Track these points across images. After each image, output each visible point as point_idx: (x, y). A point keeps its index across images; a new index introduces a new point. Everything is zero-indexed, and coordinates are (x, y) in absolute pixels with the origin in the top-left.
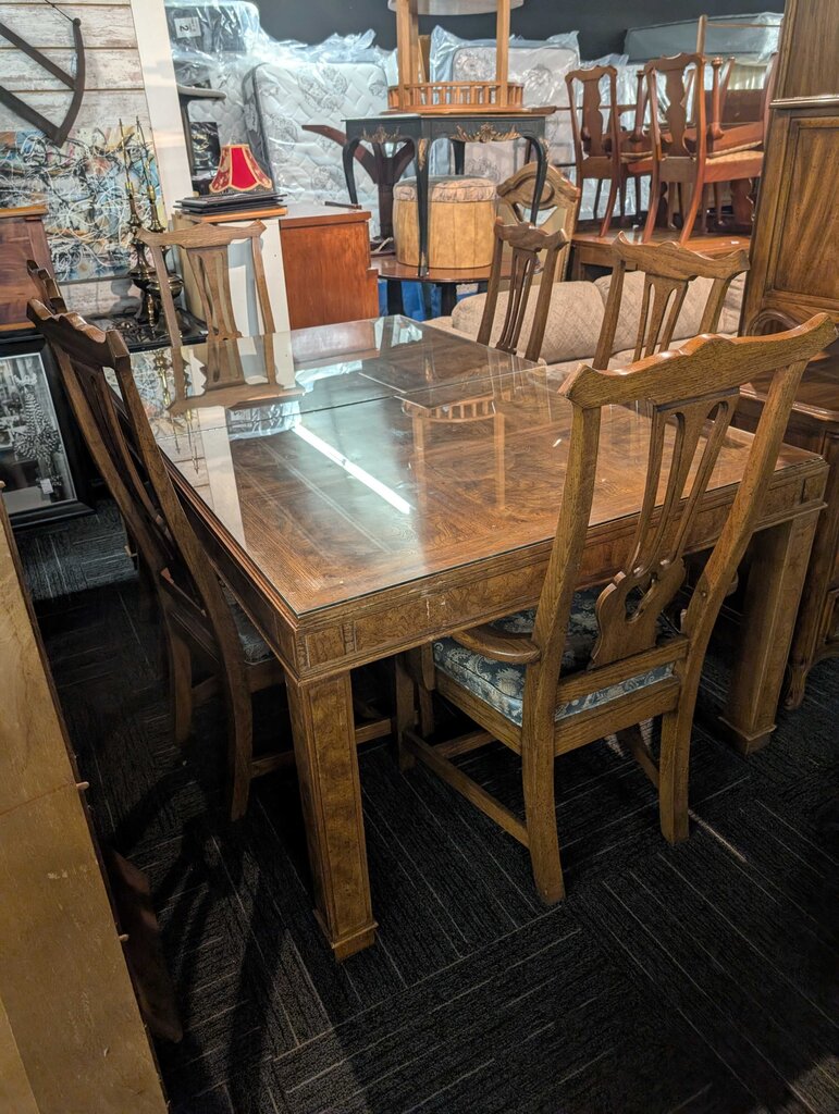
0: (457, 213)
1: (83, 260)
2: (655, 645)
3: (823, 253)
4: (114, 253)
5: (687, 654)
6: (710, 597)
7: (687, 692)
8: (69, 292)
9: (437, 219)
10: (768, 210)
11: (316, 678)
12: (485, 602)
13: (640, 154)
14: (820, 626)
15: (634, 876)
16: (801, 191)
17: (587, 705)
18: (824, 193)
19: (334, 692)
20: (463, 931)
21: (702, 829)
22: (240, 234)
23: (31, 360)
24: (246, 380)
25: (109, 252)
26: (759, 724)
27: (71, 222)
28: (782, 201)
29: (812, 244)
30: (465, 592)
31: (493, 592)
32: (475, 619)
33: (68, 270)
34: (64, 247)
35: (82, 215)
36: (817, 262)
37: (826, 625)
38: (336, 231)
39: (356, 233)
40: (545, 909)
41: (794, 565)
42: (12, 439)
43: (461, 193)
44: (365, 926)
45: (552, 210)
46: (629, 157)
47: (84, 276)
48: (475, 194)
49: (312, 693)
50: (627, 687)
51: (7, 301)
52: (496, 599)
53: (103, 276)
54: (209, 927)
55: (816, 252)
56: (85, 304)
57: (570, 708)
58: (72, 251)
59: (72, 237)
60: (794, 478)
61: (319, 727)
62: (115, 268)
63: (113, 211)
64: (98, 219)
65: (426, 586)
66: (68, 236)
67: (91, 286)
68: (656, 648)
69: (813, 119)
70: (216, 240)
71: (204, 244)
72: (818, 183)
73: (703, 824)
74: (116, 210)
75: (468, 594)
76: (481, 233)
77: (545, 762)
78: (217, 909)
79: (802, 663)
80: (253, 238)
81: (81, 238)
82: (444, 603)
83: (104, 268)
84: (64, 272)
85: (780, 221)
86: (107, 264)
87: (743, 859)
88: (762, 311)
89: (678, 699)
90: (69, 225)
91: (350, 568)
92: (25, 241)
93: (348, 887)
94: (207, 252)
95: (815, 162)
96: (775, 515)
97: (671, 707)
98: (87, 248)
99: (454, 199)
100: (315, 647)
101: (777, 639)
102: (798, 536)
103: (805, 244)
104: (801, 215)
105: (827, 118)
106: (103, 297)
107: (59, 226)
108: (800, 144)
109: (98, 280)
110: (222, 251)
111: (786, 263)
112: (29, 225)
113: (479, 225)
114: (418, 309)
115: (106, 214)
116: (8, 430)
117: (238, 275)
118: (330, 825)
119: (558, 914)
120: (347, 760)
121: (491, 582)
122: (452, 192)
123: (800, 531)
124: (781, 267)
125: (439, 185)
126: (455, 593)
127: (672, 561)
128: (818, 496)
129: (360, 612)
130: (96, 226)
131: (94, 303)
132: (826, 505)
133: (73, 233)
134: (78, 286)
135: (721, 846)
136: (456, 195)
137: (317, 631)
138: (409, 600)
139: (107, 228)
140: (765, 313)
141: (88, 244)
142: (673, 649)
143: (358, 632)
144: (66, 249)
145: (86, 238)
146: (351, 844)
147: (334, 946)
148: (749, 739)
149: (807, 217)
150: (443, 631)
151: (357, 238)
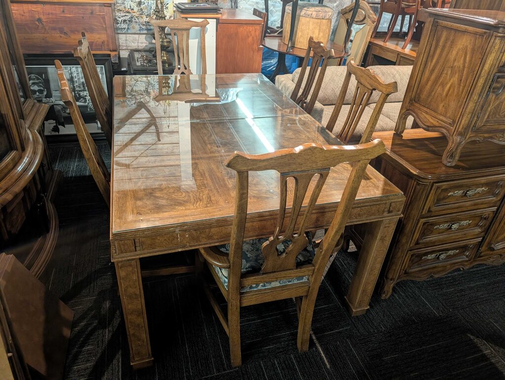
0: (311, 23)
1: (134, 24)
2: (295, 267)
3: (437, 89)
4: (148, 22)
5: (313, 274)
6: (323, 252)
7: (313, 289)
8: (126, 38)
9: (301, 24)
10: (417, 62)
11: (120, 260)
12: (210, 237)
13: (411, 4)
14: (402, 265)
15: (276, 362)
16: (433, 56)
17: (260, 287)
18: (442, 60)
19: (131, 265)
20: (192, 369)
21: (316, 348)
22: (197, 25)
23: (100, 68)
24: (192, 91)
25: (145, 22)
26: (360, 305)
27: (130, 6)
28: (424, 59)
29: (433, 83)
30: (198, 232)
31: (214, 234)
32: (204, 244)
33: (127, 28)
34: (126, 17)
35: (136, 3)
36: (433, 93)
37: (405, 266)
38: (245, 27)
39: (255, 29)
40: (231, 368)
41: (382, 239)
42: (88, 102)
43: (314, 14)
44: (147, 358)
45: (363, 26)
46: (406, 5)
47: (133, 31)
48: (321, 15)
49: (119, 265)
50: (281, 282)
51: (93, 41)
52: (215, 237)
53: (142, 32)
54: (91, 340)
55: (434, 88)
56: (133, 44)
57: (251, 287)
58: (129, 19)
59: (130, 13)
60: (384, 202)
61: (123, 279)
62: (147, 30)
63: (150, 3)
64: (142, 6)
65: (179, 228)
66: (128, 12)
67: (137, 36)
68: (297, 268)
69: (443, 22)
70: (185, 27)
71: (179, 27)
72: (440, 55)
73: (318, 345)
74: (151, 3)
75: (201, 233)
76: (321, 34)
77: (235, 308)
78: (97, 333)
79: (391, 280)
80: (203, 26)
81: (134, 14)
82: (187, 236)
83: (143, 29)
84: (125, 29)
85: (421, 69)
86: (144, 27)
87: (328, 366)
88: (407, 110)
89: (308, 292)
90: (129, 7)
91: (151, 211)
92: (103, 15)
93: (139, 342)
94: (180, 31)
95: (441, 43)
96: (373, 217)
97: (304, 294)
98: (136, 19)
99: (311, 16)
100: (120, 246)
101: (372, 270)
102: (385, 227)
103: (430, 83)
104: (431, 68)
105: (449, 23)
106: (141, 42)
107: (125, 8)
108: (436, 33)
109: (140, 34)
110: (187, 31)
111: (421, 90)
112: (105, 8)
113: (321, 30)
114: (296, 62)
115: (146, 4)
116: (86, 97)
117: (193, 44)
118: (129, 317)
119: (236, 372)
120: (138, 293)
121: (212, 230)
122: (310, 13)
123: (387, 225)
124: (418, 91)
125: (305, 8)
126: (194, 232)
127: (299, 236)
128: (399, 211)
129: (143, 235)
130: (141, 9)
131: (137, 44)
132: (402, 216)
133: (131, 11)
134: (130, 35)
135: (321, 358)
136: (312, 14)
137: (121, 240)
138: (169, 233)
139: (146, 11)
140: (408, 112)
141: (137, 17)
142: (306, 270)
143: (142, 243)
144: (127, 18)
145: (136, 14)
146: (140, 326)
147: (131, 364)
148: (354, 311)
149: (433, 70)
150: (187, 247)
151: (255, 32)
